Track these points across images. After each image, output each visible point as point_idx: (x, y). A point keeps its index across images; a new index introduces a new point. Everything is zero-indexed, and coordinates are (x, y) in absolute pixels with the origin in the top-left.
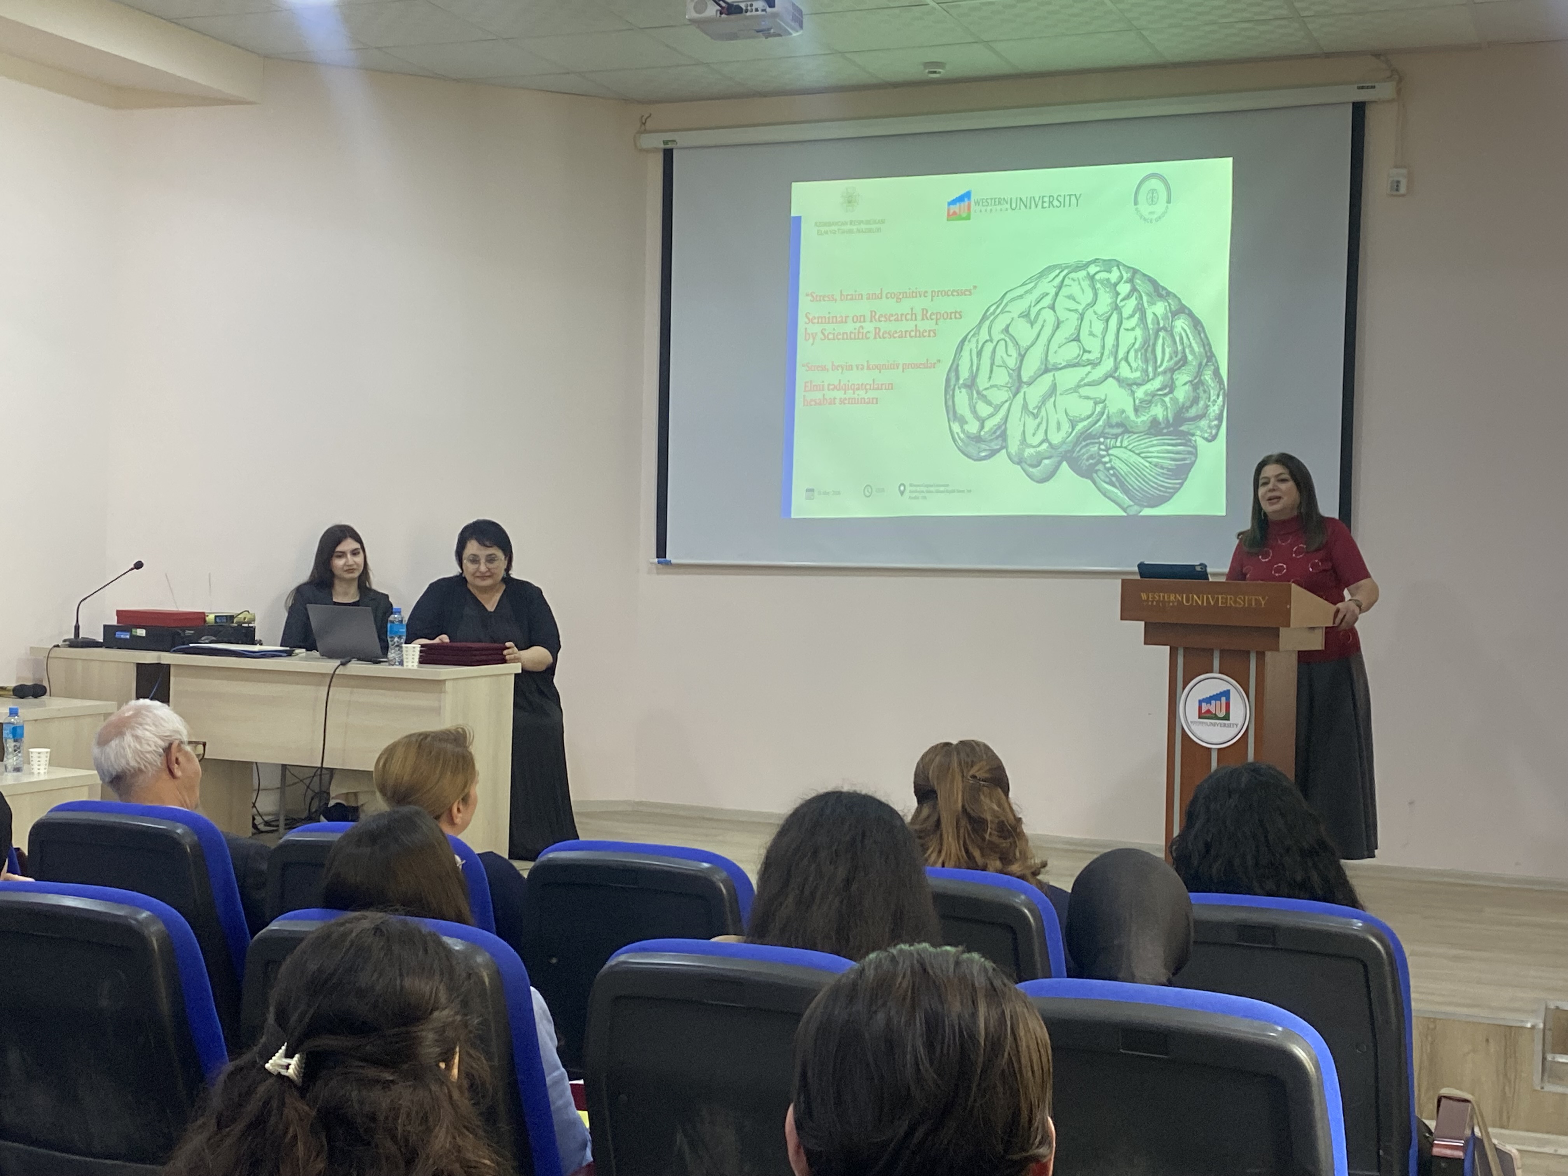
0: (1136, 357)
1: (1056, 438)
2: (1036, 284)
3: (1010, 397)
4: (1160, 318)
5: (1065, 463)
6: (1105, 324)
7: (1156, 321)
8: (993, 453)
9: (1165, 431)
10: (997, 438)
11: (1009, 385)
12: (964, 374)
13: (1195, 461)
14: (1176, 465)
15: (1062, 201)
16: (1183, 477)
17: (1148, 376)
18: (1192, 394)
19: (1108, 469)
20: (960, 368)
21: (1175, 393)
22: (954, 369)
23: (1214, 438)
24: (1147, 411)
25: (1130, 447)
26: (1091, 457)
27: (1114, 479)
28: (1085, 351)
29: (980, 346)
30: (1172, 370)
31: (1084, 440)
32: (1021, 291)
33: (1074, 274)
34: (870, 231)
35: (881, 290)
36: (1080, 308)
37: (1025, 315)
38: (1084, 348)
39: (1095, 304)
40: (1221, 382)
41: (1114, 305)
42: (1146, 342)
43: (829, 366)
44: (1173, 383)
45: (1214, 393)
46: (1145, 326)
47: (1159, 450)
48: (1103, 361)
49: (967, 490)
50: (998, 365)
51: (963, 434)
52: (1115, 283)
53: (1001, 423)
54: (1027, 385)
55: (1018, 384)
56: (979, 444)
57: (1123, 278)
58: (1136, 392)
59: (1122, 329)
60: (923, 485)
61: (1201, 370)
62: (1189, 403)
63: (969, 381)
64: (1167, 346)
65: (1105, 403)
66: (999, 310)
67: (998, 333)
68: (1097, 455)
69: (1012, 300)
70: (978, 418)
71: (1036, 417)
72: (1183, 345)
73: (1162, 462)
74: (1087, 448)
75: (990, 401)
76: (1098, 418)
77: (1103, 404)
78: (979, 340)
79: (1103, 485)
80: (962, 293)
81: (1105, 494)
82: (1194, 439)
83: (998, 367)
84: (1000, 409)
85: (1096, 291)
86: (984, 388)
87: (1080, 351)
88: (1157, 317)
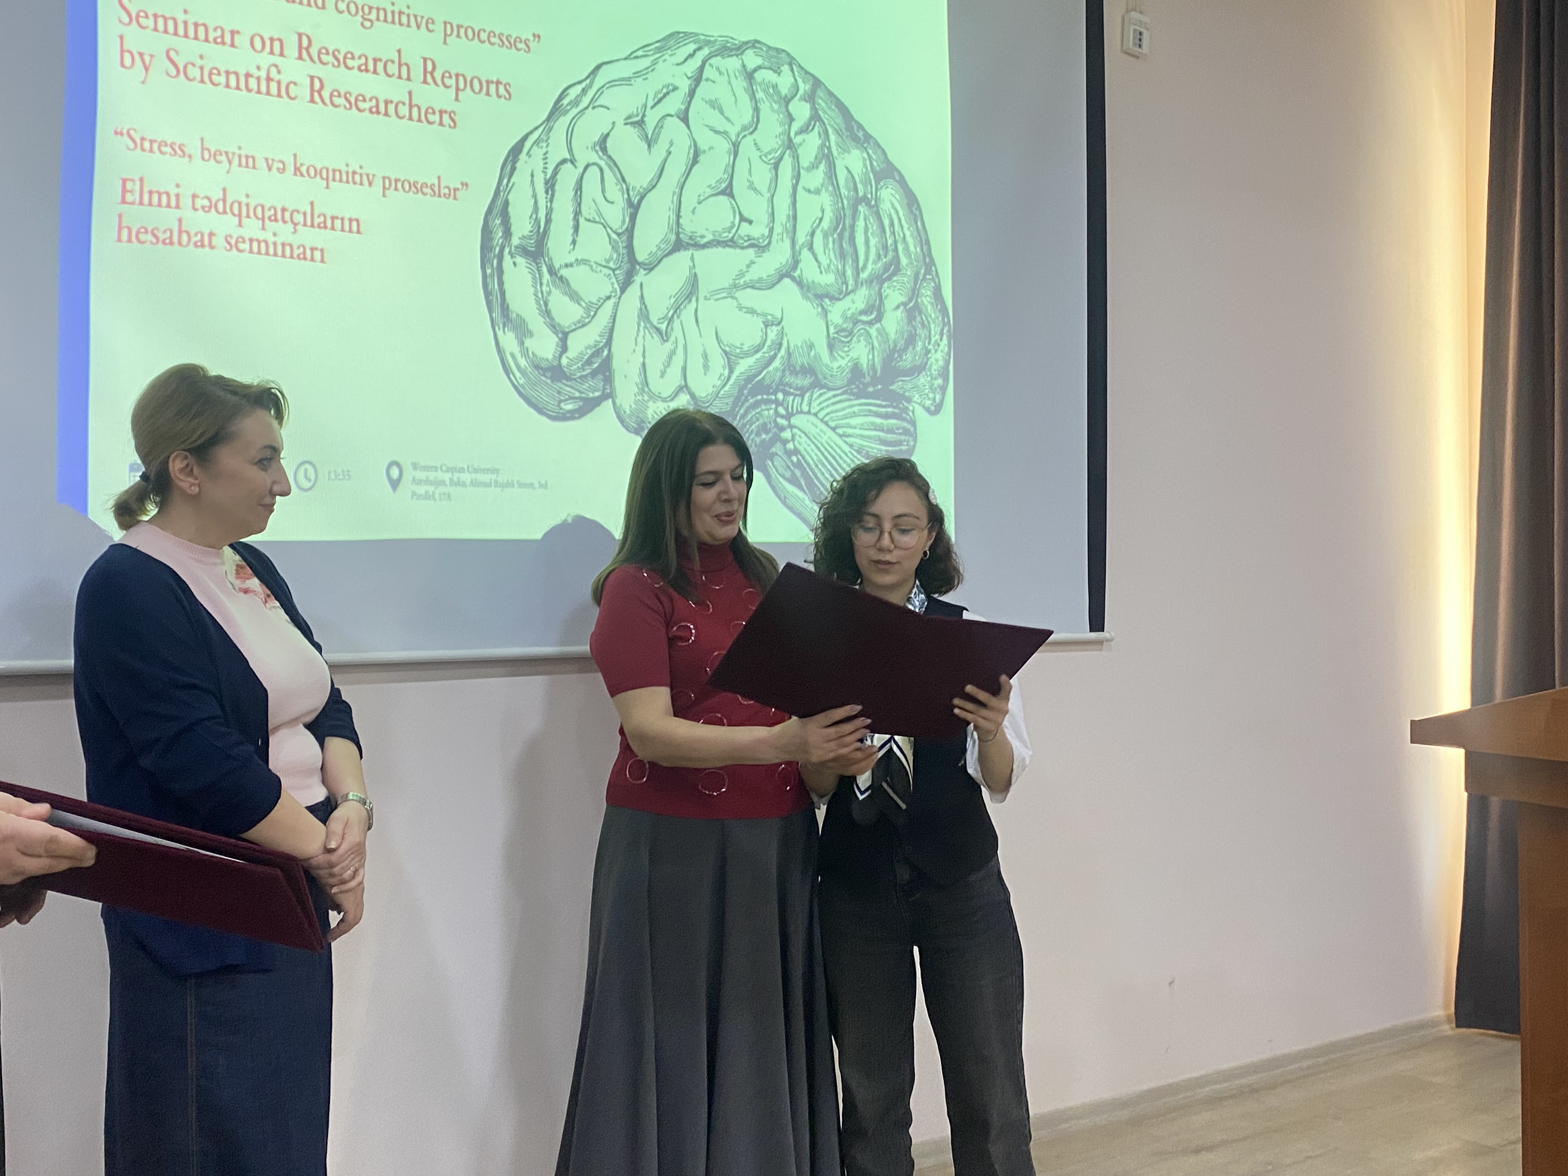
0: (826, 246)
1: (704, 385)
2: (655, 63)
3: (615, 291)
4: (858, 180)
6: (774, 173)
7: (852, 185)
8: (588, 406)
9: (871, 389)
10: (594, 374)
11: (611, 265)
12: (522, 227)
13: (914, 446)
17: (845, 283)
18: (906, 328)
19: (789, 454)
20: (510, 209)
21: (883, 322)
22: (500, 209)
23: (936, 410)
24: (846, 349)
25: (821, 415)
26: (764, 428)
27: (798, 473)
29: (551, 167)
30: (879, 280)
31: (753, 393)
32: (626, 69)
33: (719, 58)
36: (733, 131)
37: (637, 123)
38: (740, 213)
39: (756, 129)
40: (944, 311)
41: (786, 138)
42: (839, 219)
43: (194, 148)
44: (881, 302)
45: (935, 329)
46: (834, 188)
47: (862, 425)
48: (772, 245)
49: (539, 482)
50: (588, 217)
51: (524, 358)
52: (786, 96)
53: (602, 344)
54: (645, 269)
55: (628, 265)
56: (560, 384)
57: (798, 90)
58: (830, 312)
59: (800, 188)
60: (444, 468)
61: (918, 286)
62: (903, 342)
63: (532, 241)
64: (872, 234)
65: (781, 326)
66: (586, 100)
67: (587, 148)
68: (773, 425)
69: (612, 83)
70: (554, 327)
71: (665, 338)
72: (895, 237)
73: (868, 446)
74: (758, 411)
75: (576, 293)
76: (772, 353)
77: (779, 328)
78: (547, 155)
79: (780, 483)
80: (511, 43)
81: (785, 500)
82: (911, 408)
83: (588, 223)
84: (595, 313)
85: (756, 104)
86: (563, 263)
87: (734, 217)
88: (853, 177)
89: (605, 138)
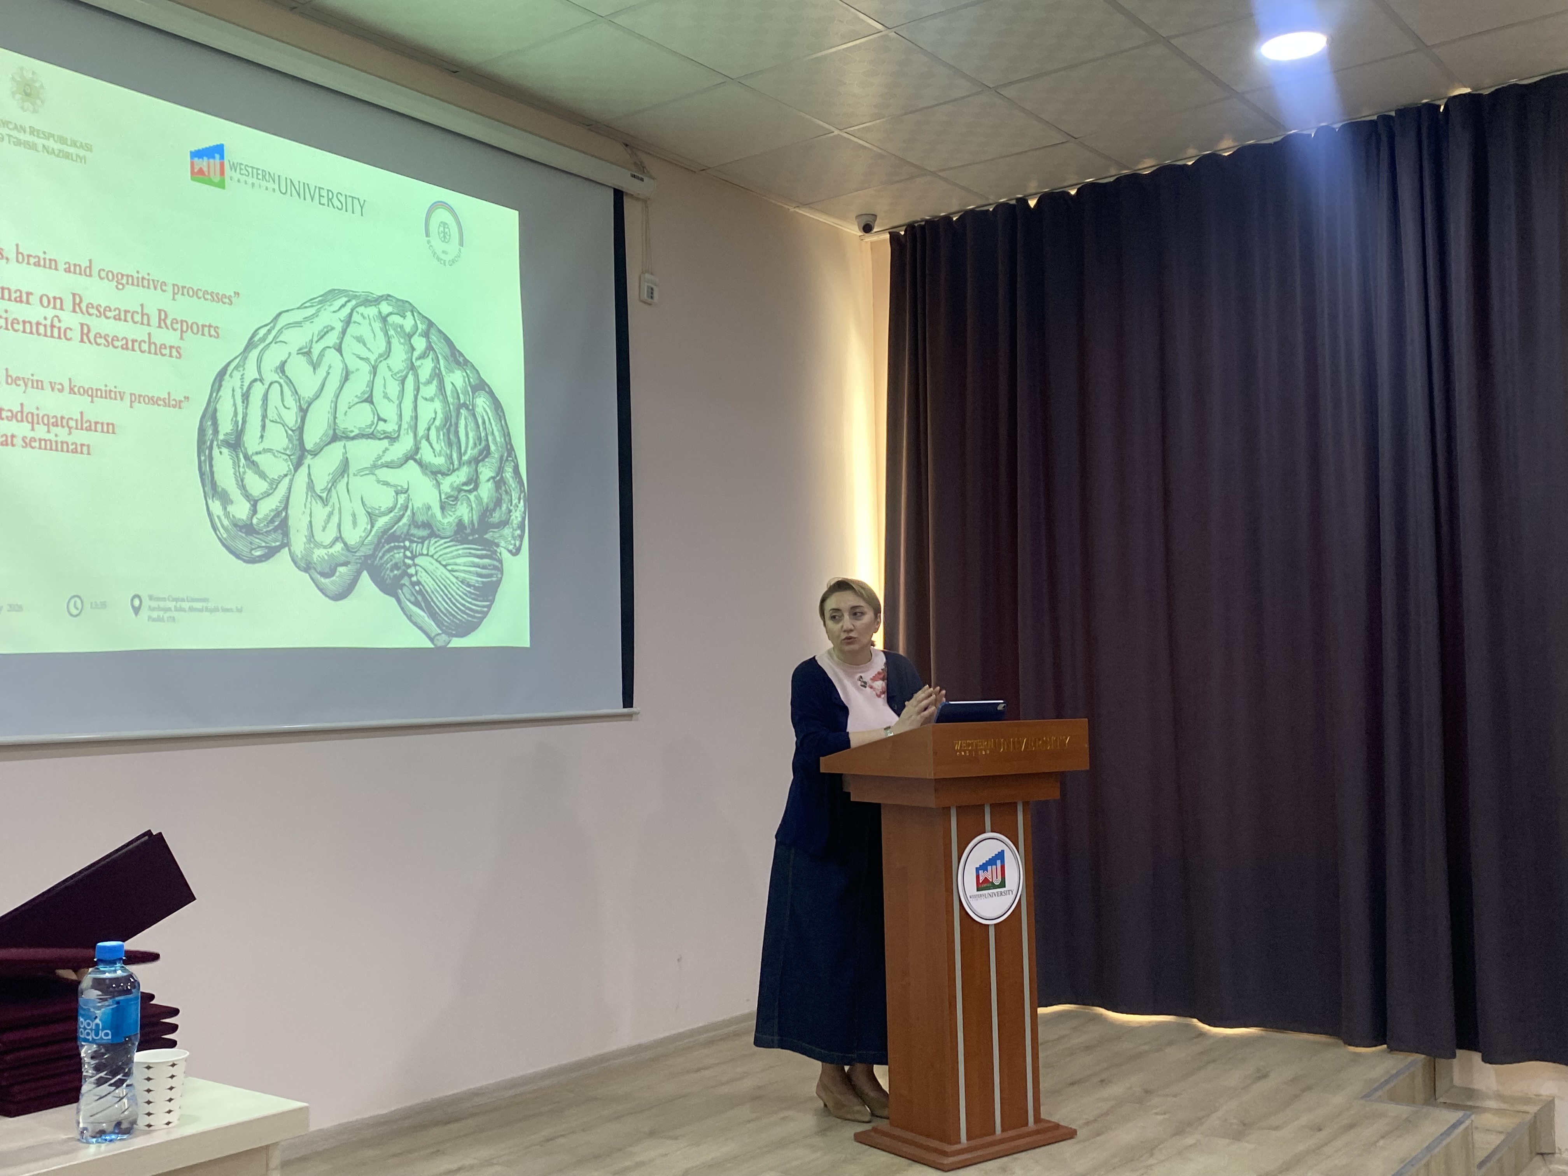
0: (438, 437)
1: (353, 536)
2: (318, 311)
3: (291, 471)
4: (459, 391)
5: (365, 574)
6: (401, 387)
7: (456, 395)
8: (270, 553)
9: (470, 538)
10: (275, 530)
11: (288, 452)
12: (226, 427)
13: (501, 578)
14: (483, 582)
15: (343, 202)
16: (490, 598)
17: (452, 463)
18: (494, 494)
19: (414, 584)
20: (218, 414)
21: (479, 491)
22: (210, 415)
23: (516, 552)
24: (453, 510)
25: (435, 557)
26: (396, 566)
27: (420, 598)
28: (380, 419)
29: (246, 384)
30: (477, 461)
31: (388, 542)
32: (299, 316)
33: (363, 307)
34: (67, 155)
35: (91, 261)
36: (373, 359)
37: (306, 353)
38: (378, 415)
39: (388, 356)
40: (521, 483)
41: (409, 362)
42: (447, 419)
44: (478, 477)
45: (515, 495)
46: (444, 397)
47: (465, 563)
48: (401, 436)
49: (237, 607)
50: (272, 419)
51: (226, 520)
52: (409, 333)
53: (281, 508)
54: (311, 455)
55: (300, 452)
56: (251, 537)
57: (417, 329)
58: (442, 483)
59: (419, 397)
60: (171, 599)
61: (503, 465)
62: (493, 505)
63: (232, 437)
64: (470, 429)
65: (407, 493)
66: (270, 338)
67: (271, 371)
68: (402, 564)
69: (289, 326)
70: (247, 496)
71: (326, 503)
72: (486, 431)
73: (469, 579)
74: (392, 554)
75: (263, 473)
76: (401, 513)
77: (406, 495)
78: (244, 376)
79: (407, 606)
80: (218, 298)
81: (411, 618)
82: (498, 550)
83: (272, 423)
84: (277, 486)
85: (389, 339)
86: (254, 451)
87: (374, 418)
88: (456, 389)
89: (283, 364)
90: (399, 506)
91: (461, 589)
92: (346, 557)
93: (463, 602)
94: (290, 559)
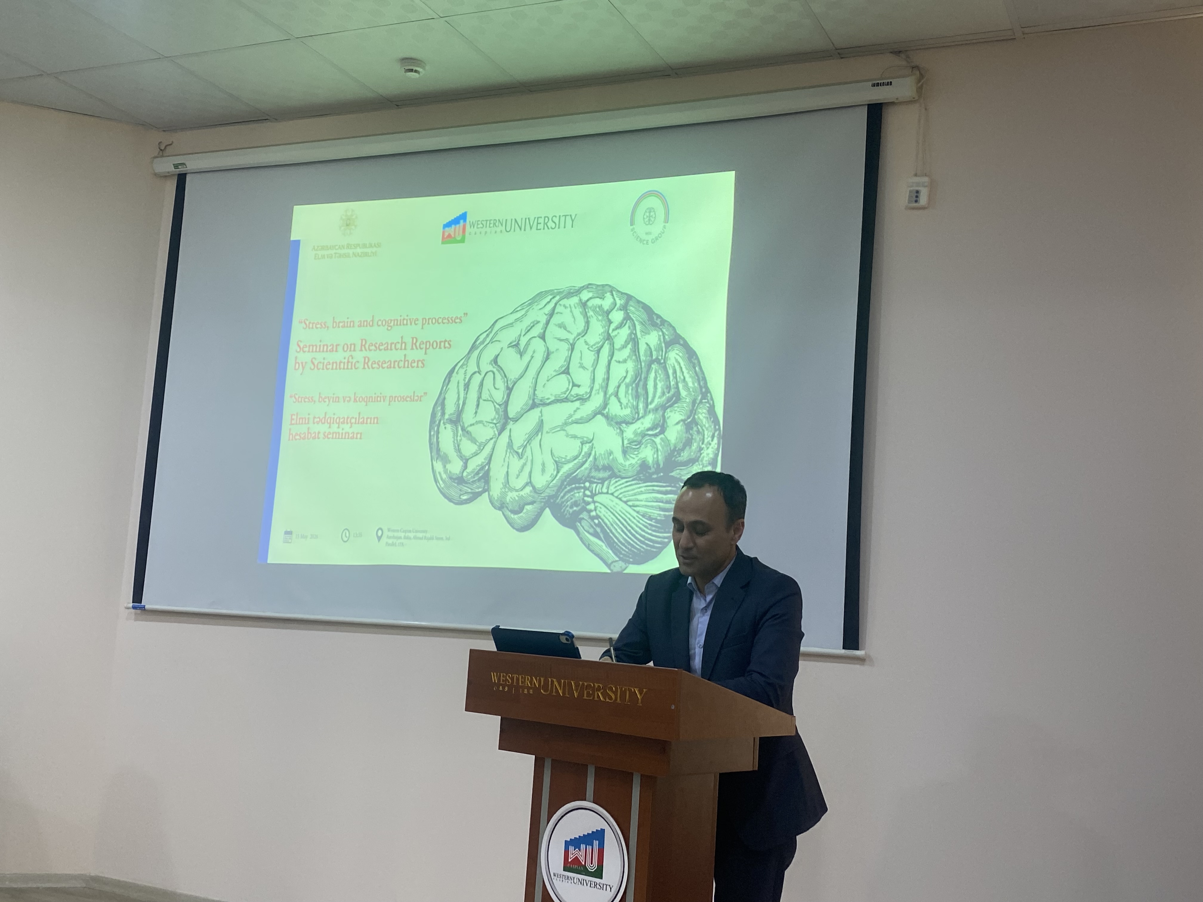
0: (627, 392)
1: (540, 481)
2: (527, 311)
3: (495, 434)
4: (653, 349)
5: (547, 510)
6: (596, 355)
7: (649, 353)
8: (475, 496)
9: (655, 476)
10: (479, 480)
11: (495, 421)
12: (450, 408)
15: (557, 222)
17: (638, 413)
18: (684, 435)
19: (592, 518)
20: (446, 402)
21: (665, 434)
22: (441, 402)
24: (636, 453)
25: (616, 494)
26: (576, 504)
27: (598, 530)
28: (574, 385)
29: (468, 378)
30: (664, 408)
31: (569, 484)
32: (511, 319)
33: (566, 300)
34: (366, 255)
35: (373, 316)
36: (571, 338)
37: (515, 345)
38: (573, 382)
39: (586, 333)
40: (716, 421)
41: (606, 334)
42: (637, 375)
43: (316, 398)
44: (664, 421)
45: (707, 434)
46: (637, 358)
47: (647, 499)
48: (591, 397)
49: (446, 537)
50: (484, 399)
51: (445, 475)
52: (607, 310)
53: (485, 463)
54: (513, 421)
55: (504, 420)
56: (461, 486)
57: (616, 305)
58: (625, 431)
59: (613, 361)
61: (695, 408)
62: (681, 445)
63: (455, 415)
64: (659, 380)
65: (592, 443)
66: (488, 340)
67: (487, 364)
68: (581, 501)
69: (502, 328)
70: (461, 457)
71: (521, 457)
72: (677, 380)
73: (651, 513)
74: (572, 493)
75: (474, 438)
76: (584, 459)
77: (590, 444)
78: (467, 371)
79: (587, 537)
80: (452, 321)
81: (589, 546)
83: (485, 402)
84: (484, 447)
85: (588, 319)
86: (469, 424)
87: (569, 385)
88: (650, 348)
90: (583, 453)
91: (641, 521)
92: (533, 497)
93: (643, 533)
94: (488, 500)
